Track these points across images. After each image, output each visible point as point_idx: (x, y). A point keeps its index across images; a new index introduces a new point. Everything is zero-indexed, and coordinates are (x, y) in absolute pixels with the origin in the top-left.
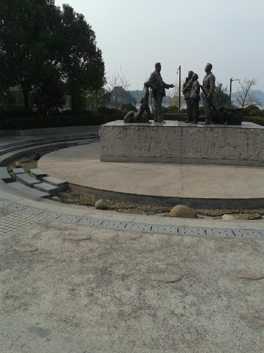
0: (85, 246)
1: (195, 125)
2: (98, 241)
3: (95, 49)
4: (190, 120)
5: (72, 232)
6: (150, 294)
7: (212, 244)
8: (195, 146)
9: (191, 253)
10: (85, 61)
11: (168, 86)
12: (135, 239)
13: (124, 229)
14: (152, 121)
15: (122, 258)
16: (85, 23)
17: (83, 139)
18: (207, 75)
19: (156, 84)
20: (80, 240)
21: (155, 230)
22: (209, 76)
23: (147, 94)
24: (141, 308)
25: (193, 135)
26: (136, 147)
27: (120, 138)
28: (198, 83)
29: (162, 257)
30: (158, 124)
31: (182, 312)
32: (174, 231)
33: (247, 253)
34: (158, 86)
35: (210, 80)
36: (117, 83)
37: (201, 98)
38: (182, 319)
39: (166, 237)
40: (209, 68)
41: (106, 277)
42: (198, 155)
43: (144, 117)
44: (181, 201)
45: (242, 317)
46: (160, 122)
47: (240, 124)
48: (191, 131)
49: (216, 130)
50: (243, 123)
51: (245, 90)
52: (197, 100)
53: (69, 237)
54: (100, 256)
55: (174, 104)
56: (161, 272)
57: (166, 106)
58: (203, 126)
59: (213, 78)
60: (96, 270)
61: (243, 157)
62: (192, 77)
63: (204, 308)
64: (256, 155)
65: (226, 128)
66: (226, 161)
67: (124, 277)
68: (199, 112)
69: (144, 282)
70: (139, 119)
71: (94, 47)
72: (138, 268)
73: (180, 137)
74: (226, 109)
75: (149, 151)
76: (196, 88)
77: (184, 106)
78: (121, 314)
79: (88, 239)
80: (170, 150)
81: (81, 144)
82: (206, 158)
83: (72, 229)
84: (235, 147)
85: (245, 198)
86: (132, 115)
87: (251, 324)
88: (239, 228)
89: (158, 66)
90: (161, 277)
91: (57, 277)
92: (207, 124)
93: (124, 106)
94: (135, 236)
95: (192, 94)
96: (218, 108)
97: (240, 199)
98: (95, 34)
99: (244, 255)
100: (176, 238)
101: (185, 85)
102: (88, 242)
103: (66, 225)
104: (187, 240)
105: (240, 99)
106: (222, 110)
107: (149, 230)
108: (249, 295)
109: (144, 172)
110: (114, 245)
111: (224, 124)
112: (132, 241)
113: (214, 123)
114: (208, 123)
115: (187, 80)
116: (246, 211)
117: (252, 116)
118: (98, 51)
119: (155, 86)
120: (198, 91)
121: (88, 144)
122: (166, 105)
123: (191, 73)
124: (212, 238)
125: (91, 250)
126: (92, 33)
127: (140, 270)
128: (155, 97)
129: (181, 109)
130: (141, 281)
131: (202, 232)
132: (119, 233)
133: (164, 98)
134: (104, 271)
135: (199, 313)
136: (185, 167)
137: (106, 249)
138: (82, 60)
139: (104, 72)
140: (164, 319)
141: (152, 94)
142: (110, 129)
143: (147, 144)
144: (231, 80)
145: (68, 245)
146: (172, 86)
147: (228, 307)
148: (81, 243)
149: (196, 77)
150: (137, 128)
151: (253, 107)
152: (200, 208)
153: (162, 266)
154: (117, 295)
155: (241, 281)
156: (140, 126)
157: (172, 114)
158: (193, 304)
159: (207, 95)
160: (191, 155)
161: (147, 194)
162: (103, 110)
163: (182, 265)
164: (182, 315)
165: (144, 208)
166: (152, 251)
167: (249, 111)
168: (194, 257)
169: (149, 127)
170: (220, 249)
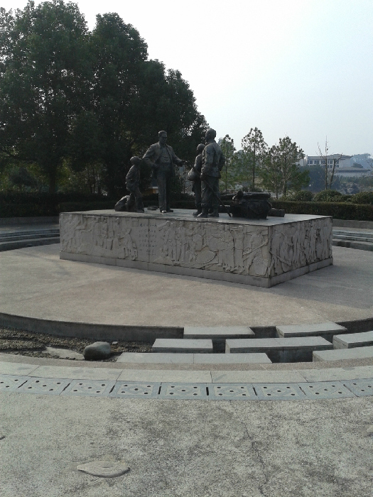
8: (165, 247)
25: (162, 231)
26: (97, 243)
27: (80, 230)
42: (169, 260)
48: (160, 224)
49: (191, 225)
61: (229, 268)
64: (247, 267)
66: (206, 273)
73: (147, 233)
75: (111, 249)
80: (136, 250)
82: (179, 265)
84: (217, 253)
142: (70, 218)
143: (110, 240)
150: (97, 218)
160: (160, 259)
169: (111, 217)
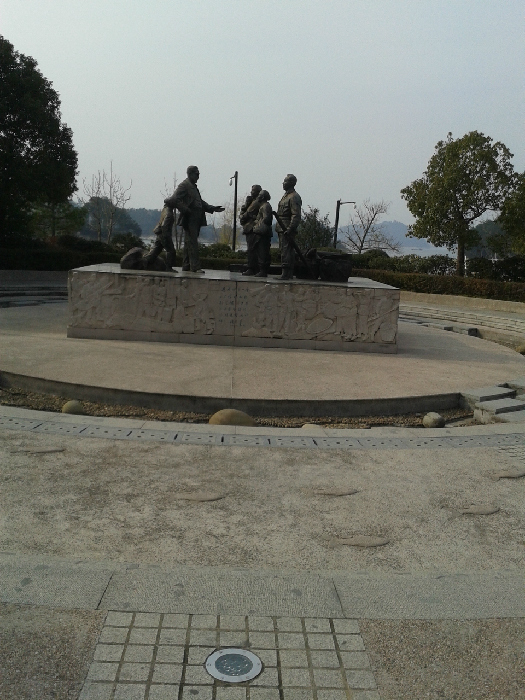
0: (55, 462)
1: (263, 279)
2: (79, 454)
3: (59, 126)
4: (253, 270)
5: (27, 441)
6: (173, 515)
7: (277, 456)
8: (261, 316)
9: (243, 467)
10: (32, 145)
11: (212, 209)
12: (147, 451)
13: (127, 438)
14: (179, 269)
15: (125, 474)
16: (38, 75)
17: (24, 295)
18: (287, 194)
19: (187, 203)
20: (45, 453)
21: (183, 439)
22: (290, 196)
23: (170, 220)
24: (159, 530)
25: (258, 297)
26: (144, 314)
27: (111, 295)
28: (269, 207)
29: (195, 472)
30: (191, 274)
31: (224, 532)
32: (216, 440)
33: (333, 465)
34: (192, 206)
35: (293, 203)
36: (102, 192)
37: (275, 234)
38: (223, 540)
39: (201, 448)
40: (290, 183)
41: (99, 498)
42: (266, 332)
43: (161, 260)
44: (230, 403)
45: (314, 536)
46: (195, 271)
47: (346, 281)
48: (254, 289)
49: (301, 289)
50: (350, 279)
51: (365, 222)
52: (266, 236)
53: (21, 448)
54: (85, 473)
55: (222, 241)
56: (193, 489)
57: (207, 245)
58: (276, 281)
59: (298, 201)
60: (80, 490)
61: (348, 336)
62: (259, 196)
63: (256, 527)
64: (373, 333)
65: (319, 285)
66: (318, 344)
67: (129, 497)
68: (269, 256)
69: (164, 502)
70: (153, 263)
71: (57, 122)
72: (152, 486)
73: (233, 299)
74: (321, 255)
75: (171, 321)
76: (265, 215)
77: (243, 246)
78: (127, 538)
79: (60, 451)
80: (213, 321)
81: (21, 305)
82: (280, 338)
83: (25, 437)
84: (335, 320)
85: (345, 398)
86: (138, 255)
87: (326, 543)
88: (325, 435)
89: (193, 173)
90: (193, 496)
91: (10, 498)
92: (283, 278)
93: (118, 238)
94: (146, 447)
95: (259, 225)
96: (305, 252)
97: (336, 401)
98: (60, 99)
99: (328, 467)
100: (219, 450)
101: (244, 209)
102: (61, 455)
103: (14, 432)
104: (237, 452)
105: (355, 238)
106: (312, 255)
107: (172, 440)
108: (328, 513)
109: (160, 358)
110: (108, 458)
111: (316, 279)
112: (143, 454)
113: (299, 277)
114: (286, 277)
115: (250, 200)
116: (345, 419)
117: (374, 268)
118: (65, 129)
119: (186, 207)
120: (268, 222)
121: (35, 304)
122: (206, 242)
123: (257, 189)
124: (279, 449)
125: (68, 466)
126: (53, 95)
127: (157, 488)
128: (185, 226)
129: (236, 251)
130: (159, 501)
131: (262, 441)
132: (117, 443)
133: (203, 228)
134: (94, 491)
135: (250, 533)
136: (239, 352)
137: (94, 464)
138: (28, 144)
139: (77, 170)
140: (197, 541)
141: (179, 220)
142: (92, 278)
143: (168, 309)
144: (339, 203)
145: (21, 460)
146: (219, 209)
147: (294, 526)
148: (47, 457)
149: (267, 196)
150: (147, 279)
151: (378, 254)
152: (265, 416)
153: (193, 483)
154: (119, 517)
155: (318, 497)
156: (154, 276)
157: (219, 258)
158: (240, 524)
159: (285, 229)
160: (252, 331)
161: (167, 392)
162: (69, 242)
163: (226, 481)
164: (223, 536)
165: (161, 414)
166: (177, 466)
167: (368, 260)
168: (247, 472)
169: (171, 278)
170: (291, 462)
